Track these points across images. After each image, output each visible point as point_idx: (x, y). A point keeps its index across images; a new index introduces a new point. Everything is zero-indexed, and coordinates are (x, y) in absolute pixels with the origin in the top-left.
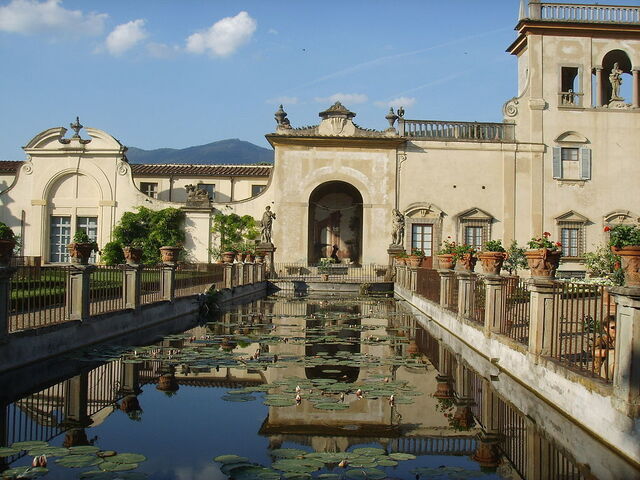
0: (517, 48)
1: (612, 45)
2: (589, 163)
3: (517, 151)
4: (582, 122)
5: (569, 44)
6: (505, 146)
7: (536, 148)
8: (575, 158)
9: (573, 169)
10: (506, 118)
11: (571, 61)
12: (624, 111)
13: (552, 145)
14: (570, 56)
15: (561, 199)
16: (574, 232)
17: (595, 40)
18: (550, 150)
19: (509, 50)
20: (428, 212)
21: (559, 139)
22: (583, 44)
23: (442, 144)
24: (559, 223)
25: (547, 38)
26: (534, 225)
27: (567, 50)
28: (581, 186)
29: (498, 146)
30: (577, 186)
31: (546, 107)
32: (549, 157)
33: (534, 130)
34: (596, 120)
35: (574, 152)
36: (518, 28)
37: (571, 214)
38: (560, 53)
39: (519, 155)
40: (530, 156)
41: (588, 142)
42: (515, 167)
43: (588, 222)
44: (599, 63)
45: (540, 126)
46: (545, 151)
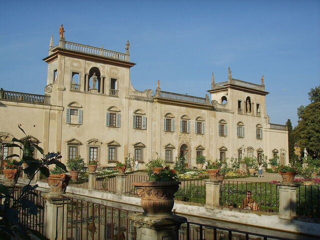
0: (49, 60)
1: (94, 64)
2: (82, 117)
3: (50, 109)
4: (79, 98)
5: (76, 62)
6: (45, 106)
7: (60, 108)
8: (76, 114)
9: (75, 119)
10: (46, 93)
11: (77, 70)
12: (97, 94)
13: (67, 108)
14: (77, 67)
15: (69, 133)
16: (74, 149)
17: (86, 61)
18: (65, 110)
19: (44, 60)
20: (7, 137)
21: (70, 105)
22: (82, 63)
23: (16, 104)
24: (68, 144)
25: (67, 58)
26: (57, 145)
27: (75, 65)
28: (78, 127)
29: (42, 106)
30: (76, 127)
31: (65, 89)
32: (65, 114)
33: (59, 100)
34: (85, 97)
35: (76, 111)
36: (54, 51)
37: (74, 140)
38: (72, 66)
39: (52, 111)
40: (57, 112)
41: (82, 107)
42: (49, 117)
43: (81, 144)
44: (88, 72)
45: (61, 98)
46: (63, 110)
